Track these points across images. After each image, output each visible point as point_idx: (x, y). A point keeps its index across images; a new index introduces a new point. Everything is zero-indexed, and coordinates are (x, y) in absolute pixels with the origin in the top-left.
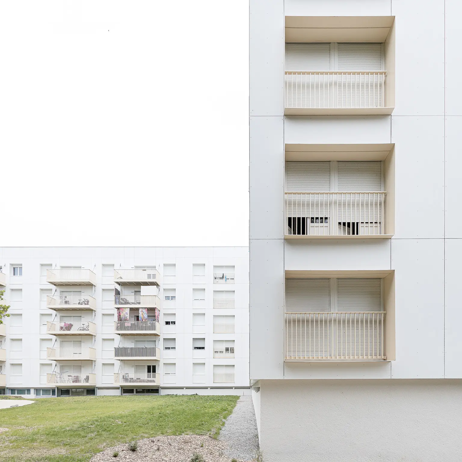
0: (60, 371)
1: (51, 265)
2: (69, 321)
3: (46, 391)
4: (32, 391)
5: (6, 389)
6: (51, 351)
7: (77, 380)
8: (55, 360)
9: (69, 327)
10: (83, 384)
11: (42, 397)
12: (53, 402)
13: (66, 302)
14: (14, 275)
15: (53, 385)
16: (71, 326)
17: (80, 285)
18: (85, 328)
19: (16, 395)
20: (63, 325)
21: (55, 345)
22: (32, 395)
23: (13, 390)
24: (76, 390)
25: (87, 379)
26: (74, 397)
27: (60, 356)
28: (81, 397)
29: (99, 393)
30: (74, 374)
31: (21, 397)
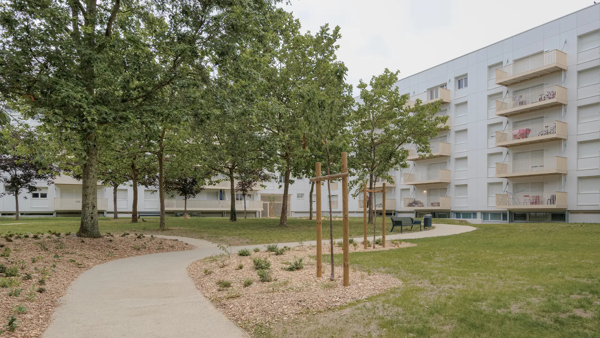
0: (514, 191)
1: (501, 63)
2: (524, 127)
3: (495, 215)
4: (479, 215)
5: (451, 212)
6: (501, 167)
7: (537, 201)
8: (506, 177)
9: (525, 134)
10: (545, 206)
11: (490, 222)
12: (501, 229)
13: (521, 103)
14: (459, 88)
15: (504, 208)
16: (528, 131)
17: (541, 76)
18: (549, 131)
19: (461, 219)
20: (516, 131)
21: (506, 159)
22: (479, 220)
23: (458, 214)
24: (536, 215)
25: (553, 200)
26: (533, 224)
27: (514, 171)
28: (543, 224)
29: (572, 219)
30: (532, 194)
31: (466, 221)
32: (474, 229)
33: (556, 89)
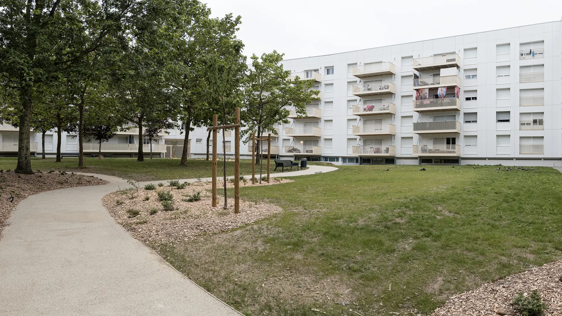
0: (364, 144)
1: (356, 64)
2: (370, 104)
3: (351, 159)
4: (340, 159)
5: (321, 157)
6: (356, 129)
7: (378, 151)
8: (359, 135)
9: (371, 109)
10: (383, 154)
11: (348, 164)
12: (354, 169)
13: (369, 90)
14: (328, 74)
15: (356, 155)
16: (373, 107)
17: (381, 75)
18: (385, 108)
19: (328, 162)
20: (366, 107)
21: (359, 123)
22: (340, 163)
23: (326, 158)
24: (376, 159)
25: (387, 150)
26: (374, 166)
27: (364, 132)
28: (380, 166)
29: (399, 162)
30: (375, 147)
31: (331, 163)
32: (337, 169)
33: (389, 84)
